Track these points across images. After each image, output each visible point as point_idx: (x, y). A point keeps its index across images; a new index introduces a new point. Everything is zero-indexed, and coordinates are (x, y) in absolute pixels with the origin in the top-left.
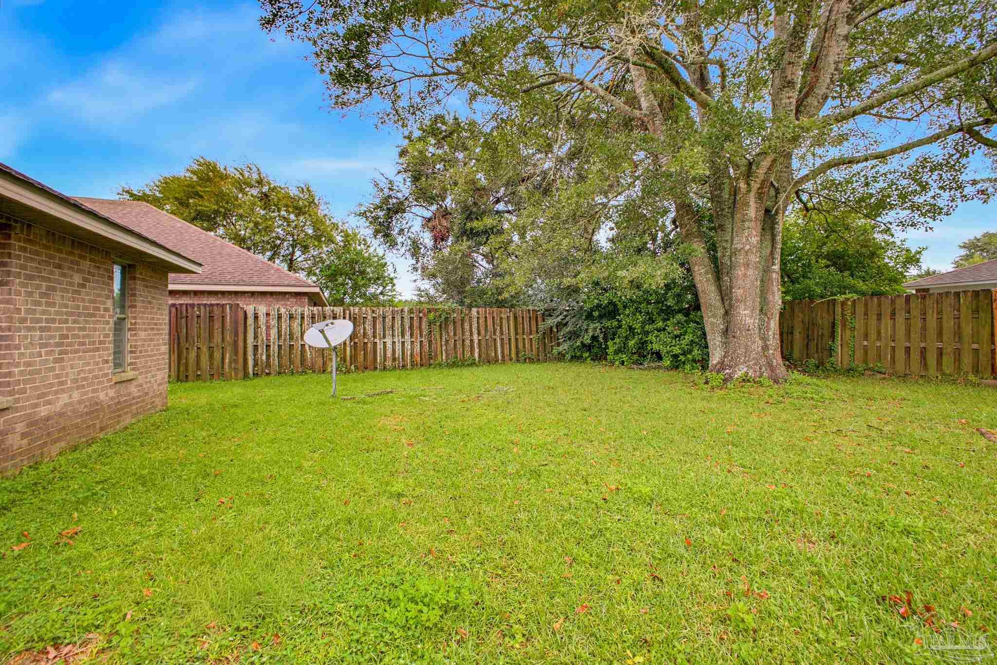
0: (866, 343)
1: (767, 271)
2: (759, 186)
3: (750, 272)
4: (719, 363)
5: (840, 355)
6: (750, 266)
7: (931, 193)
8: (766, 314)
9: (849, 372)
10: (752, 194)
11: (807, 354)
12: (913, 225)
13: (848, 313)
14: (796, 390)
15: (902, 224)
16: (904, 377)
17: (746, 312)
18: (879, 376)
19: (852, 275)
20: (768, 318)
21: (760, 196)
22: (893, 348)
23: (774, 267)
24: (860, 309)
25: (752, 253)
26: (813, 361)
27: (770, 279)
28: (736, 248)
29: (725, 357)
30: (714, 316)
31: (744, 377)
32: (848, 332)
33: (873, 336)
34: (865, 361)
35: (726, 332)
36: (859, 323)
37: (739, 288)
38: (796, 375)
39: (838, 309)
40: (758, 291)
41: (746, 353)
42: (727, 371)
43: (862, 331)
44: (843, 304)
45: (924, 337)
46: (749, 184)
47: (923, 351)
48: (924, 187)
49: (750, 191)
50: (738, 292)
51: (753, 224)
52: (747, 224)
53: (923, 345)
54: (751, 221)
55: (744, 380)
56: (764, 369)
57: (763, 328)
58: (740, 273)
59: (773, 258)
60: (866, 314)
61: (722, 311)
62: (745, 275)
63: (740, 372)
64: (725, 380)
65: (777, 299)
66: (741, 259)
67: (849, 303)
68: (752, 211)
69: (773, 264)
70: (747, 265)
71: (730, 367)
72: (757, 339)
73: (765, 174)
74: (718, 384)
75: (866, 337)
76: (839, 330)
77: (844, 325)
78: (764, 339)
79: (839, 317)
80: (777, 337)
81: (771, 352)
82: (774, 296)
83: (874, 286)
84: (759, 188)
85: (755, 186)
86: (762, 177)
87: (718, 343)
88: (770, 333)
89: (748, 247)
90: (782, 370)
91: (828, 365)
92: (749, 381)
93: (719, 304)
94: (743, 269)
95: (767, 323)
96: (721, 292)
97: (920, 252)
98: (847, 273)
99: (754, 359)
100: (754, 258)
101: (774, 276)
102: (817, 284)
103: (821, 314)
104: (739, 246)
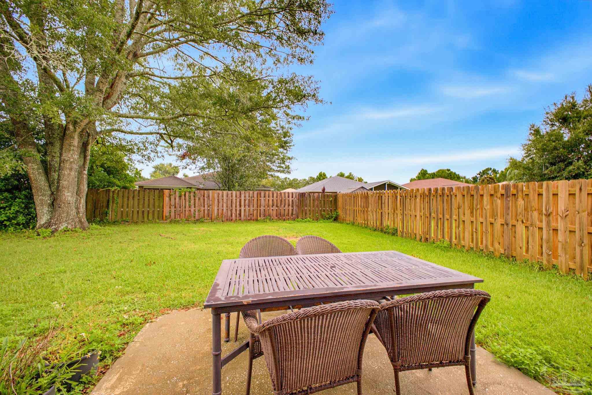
0: (122, 210)
1: (80, 173)
2: (81, 130)
3: (73, 173)
4: (46, 223)
5: (111, 215)
6: (73, 170)
7: (148, 152)
8: (79, 195)
9: (114, 223)
10: (77, 133)
11: (94, 216)
12: (142, 163)
13: (115, 196)
14: (96, 232)
15: (139, 161)
16: (136, 223)
17: (68, 194)
18: (127, 223)
19: (114, 177)
20: (80, 198)
21: (81, 135)
22: (133, 211)
23: (84, 172)
24: (121, 194)
25: (74, 163)
26: (98, 219)
27: (82, 177)
28: (64, 159)
29: (51, 219)
30: (43, 195)
31: (66, 229)
32: (115, 205)
33: (125, 207)
34: (122, 217)
35: (52, 205)
36: (120, 201)
37: (65, 181)
38: (94, 225)
39: (111, 194)
40: (76, 183)
41: (67, 216)
42: (53, 227)
43: (121, 205)
44: (113, 192)
45: (144, 207)
46: (75, 128)
47: (143, 212)
48: (146, 149)
49: (76, 131)
50: (64, 183)
51: (75, 149)
52: (72, 148)
53: (143, 209)
54: (75, 147)
55: (65, 231)
56: (77, 224)
57: (77, 201)
58: (66, 173)
59: (84, 167)
60: (123, 197)
61: (49, 192)
62: (69, 174)
63: (63, 227)
64: (53, 232)
65: (85, 188)
66: (67, 165)
67: (116, 191)
68: (76, 141)
69: (84, 170)
70: (71, 169)
71: (55, 224)
72: (74, 208)
73: (85, 126)
74: (48, 234)
75: (122, 207)
76: (111, 203)
77: (113, 202)
78: (77, 208)
79: (111, 198)
80: (85, 207)
81: (81, 215)
82: (84, 186)
83: (123, 183)
84: (81, 132)
85: (79, 130)
86: (83, 127)
87: (45, 211)
88: (81, 205)
89: (72, 160)
90: (86, 224)
91: (105, 221)
92: (68, 231)
93: (47, 188)
94: (68, 171)
95: (80, 200)
96: (49, 181)
97: (141, 171)
98: (111, 176)
99: (72, 219)
100: (75, 166)
101: (85, 176)
102: (96, 180)
103: (103, 196)
104: (66, 159)
